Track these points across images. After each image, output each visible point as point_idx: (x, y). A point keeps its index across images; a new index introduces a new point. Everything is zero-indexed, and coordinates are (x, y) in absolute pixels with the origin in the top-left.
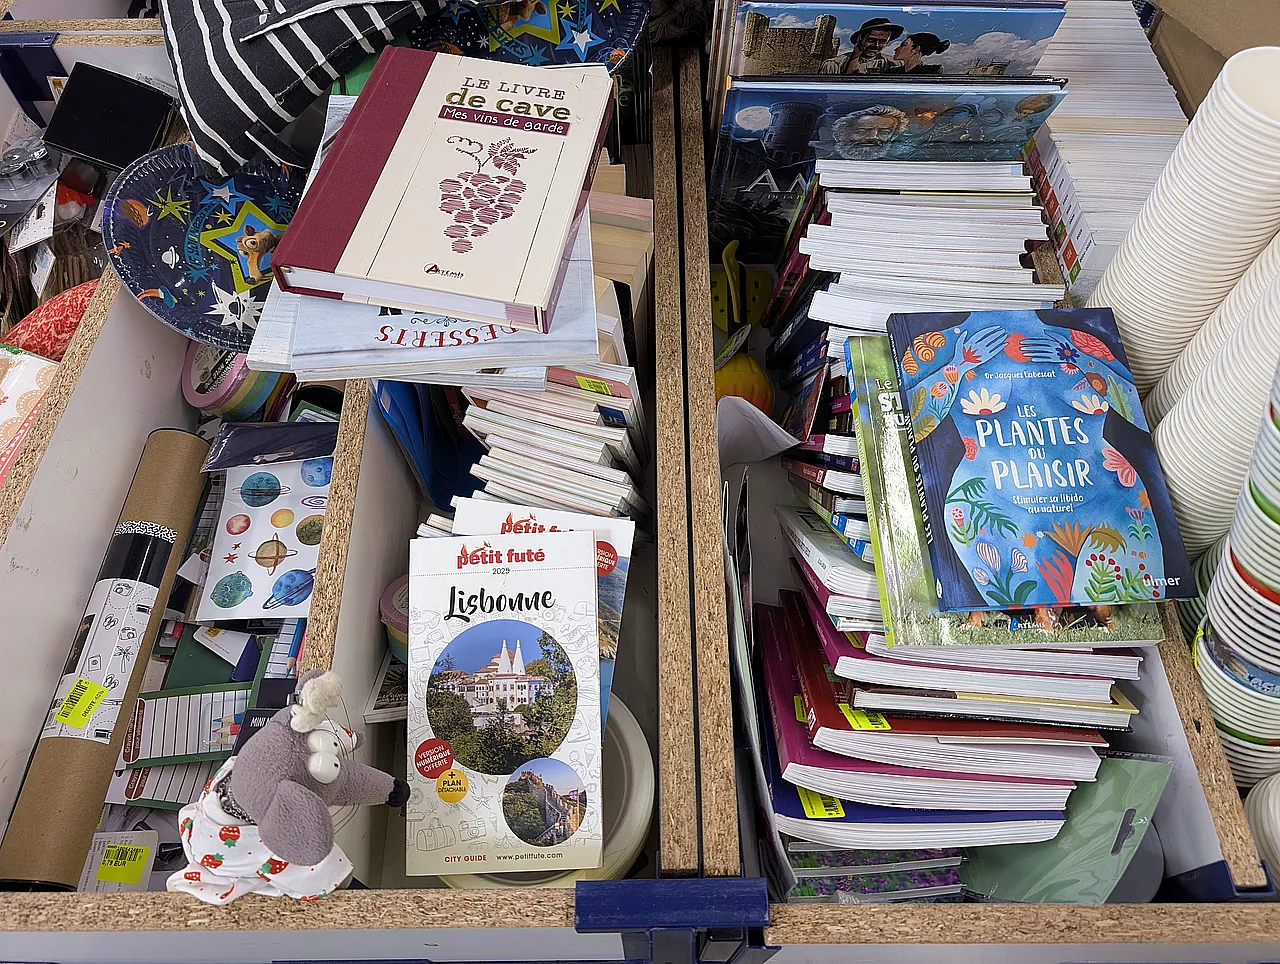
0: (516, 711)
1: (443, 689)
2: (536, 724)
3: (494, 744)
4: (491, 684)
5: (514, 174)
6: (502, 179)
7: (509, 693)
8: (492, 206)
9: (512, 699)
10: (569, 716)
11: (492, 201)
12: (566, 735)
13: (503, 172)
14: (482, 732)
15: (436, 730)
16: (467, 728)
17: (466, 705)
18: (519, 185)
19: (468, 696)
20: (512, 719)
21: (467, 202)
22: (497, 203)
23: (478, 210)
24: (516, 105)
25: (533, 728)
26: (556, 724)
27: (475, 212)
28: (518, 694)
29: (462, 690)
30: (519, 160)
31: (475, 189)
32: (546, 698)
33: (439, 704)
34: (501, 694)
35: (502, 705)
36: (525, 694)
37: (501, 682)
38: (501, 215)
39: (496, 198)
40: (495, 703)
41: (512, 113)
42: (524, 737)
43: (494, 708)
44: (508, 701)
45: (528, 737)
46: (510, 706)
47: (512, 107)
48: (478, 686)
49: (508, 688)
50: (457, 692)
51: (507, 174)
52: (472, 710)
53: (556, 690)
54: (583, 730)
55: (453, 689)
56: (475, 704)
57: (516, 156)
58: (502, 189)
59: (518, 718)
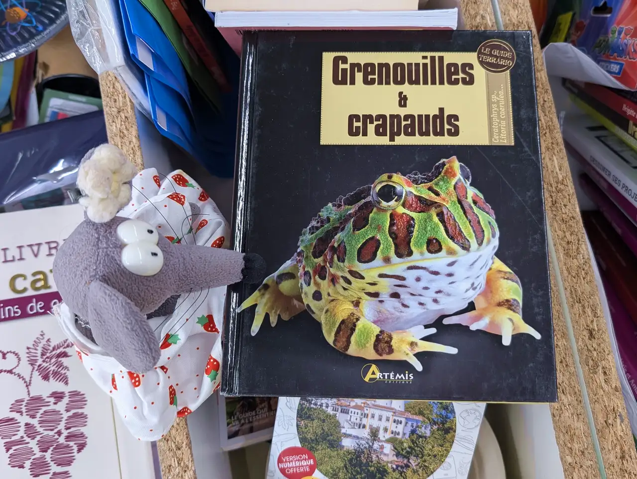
0: (388, 441)
1: (316, 404)
2: (405, 457)
3: (360, 464)
4: (366, 412)
5: (66, 383)
6: (58, 396)
7: (383, 424)
8: (62, 440)
9: (386, 430)
10: (440, 458)
11: (59, 433)
12: (432, 473)
13: (55, 385)
14: (349, 452)
15: (303, 440)
16: (335, 444)
17: (337, 425)
18: (77, 398)
19: (341, 418)
20: (382, 447)
21: (33, 444)
22: (65, 433)
23: (50, 451)
24: (31, 279)
25: (400, 459)
26: (425, 461)
27: (48, 455)
28: (392, 427)
29: (335, 410)
30: (64, 360)
31: (35, 422)
32: (421, 437)
33: (309, 417)
34: (375, 423)
35: (374, 434)
36: (400, 428)
37: (377, 413)
38: (75, 448)
39: (61, 426)
40: (367, 430)
41: (30, 293)
42: (390, 465)
43: (365, 433)
44: (381, 432)
45: (395, 467)
46: (382, 435)
47: (27, 284)
48: (353, 410)
49: (384, 419)
50: (330, 411)
51: (59, 386)
52: (343, 431)
53: (433, 433)
54: (451, 473)
55: (327, 407)
56: (346, 425)
57: (59, 356)
58: (63, 411)
59: (388, 448)
